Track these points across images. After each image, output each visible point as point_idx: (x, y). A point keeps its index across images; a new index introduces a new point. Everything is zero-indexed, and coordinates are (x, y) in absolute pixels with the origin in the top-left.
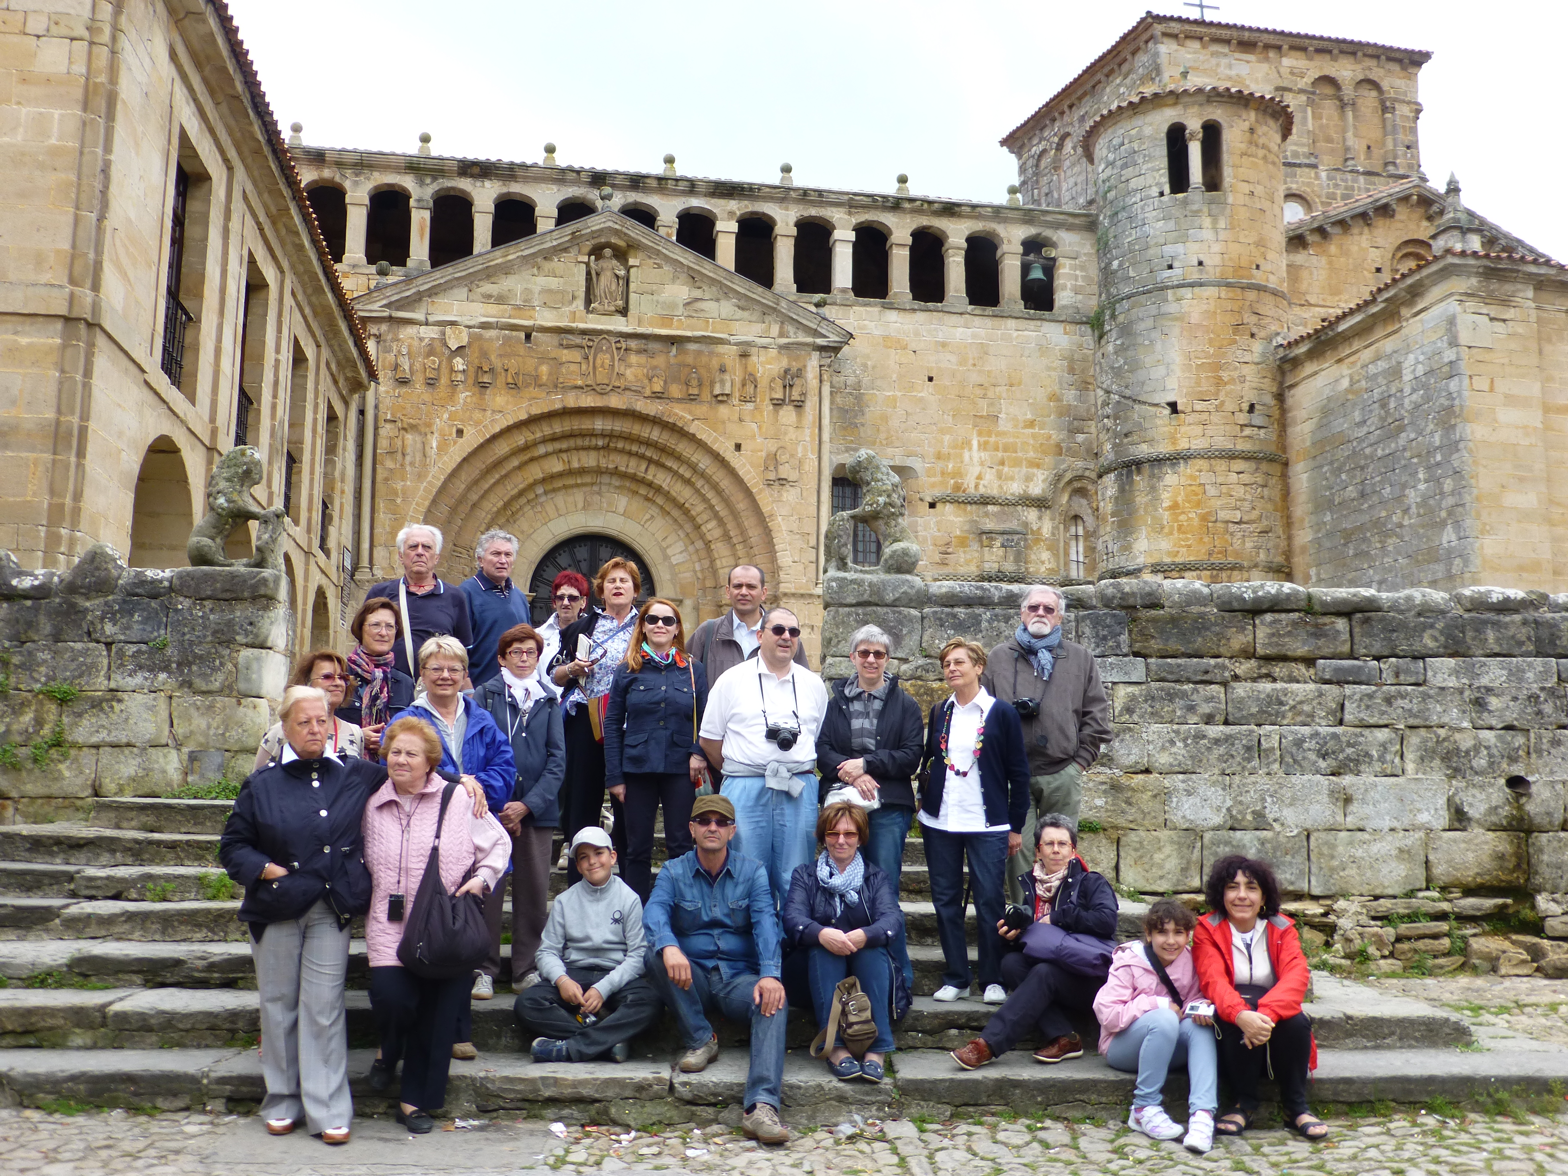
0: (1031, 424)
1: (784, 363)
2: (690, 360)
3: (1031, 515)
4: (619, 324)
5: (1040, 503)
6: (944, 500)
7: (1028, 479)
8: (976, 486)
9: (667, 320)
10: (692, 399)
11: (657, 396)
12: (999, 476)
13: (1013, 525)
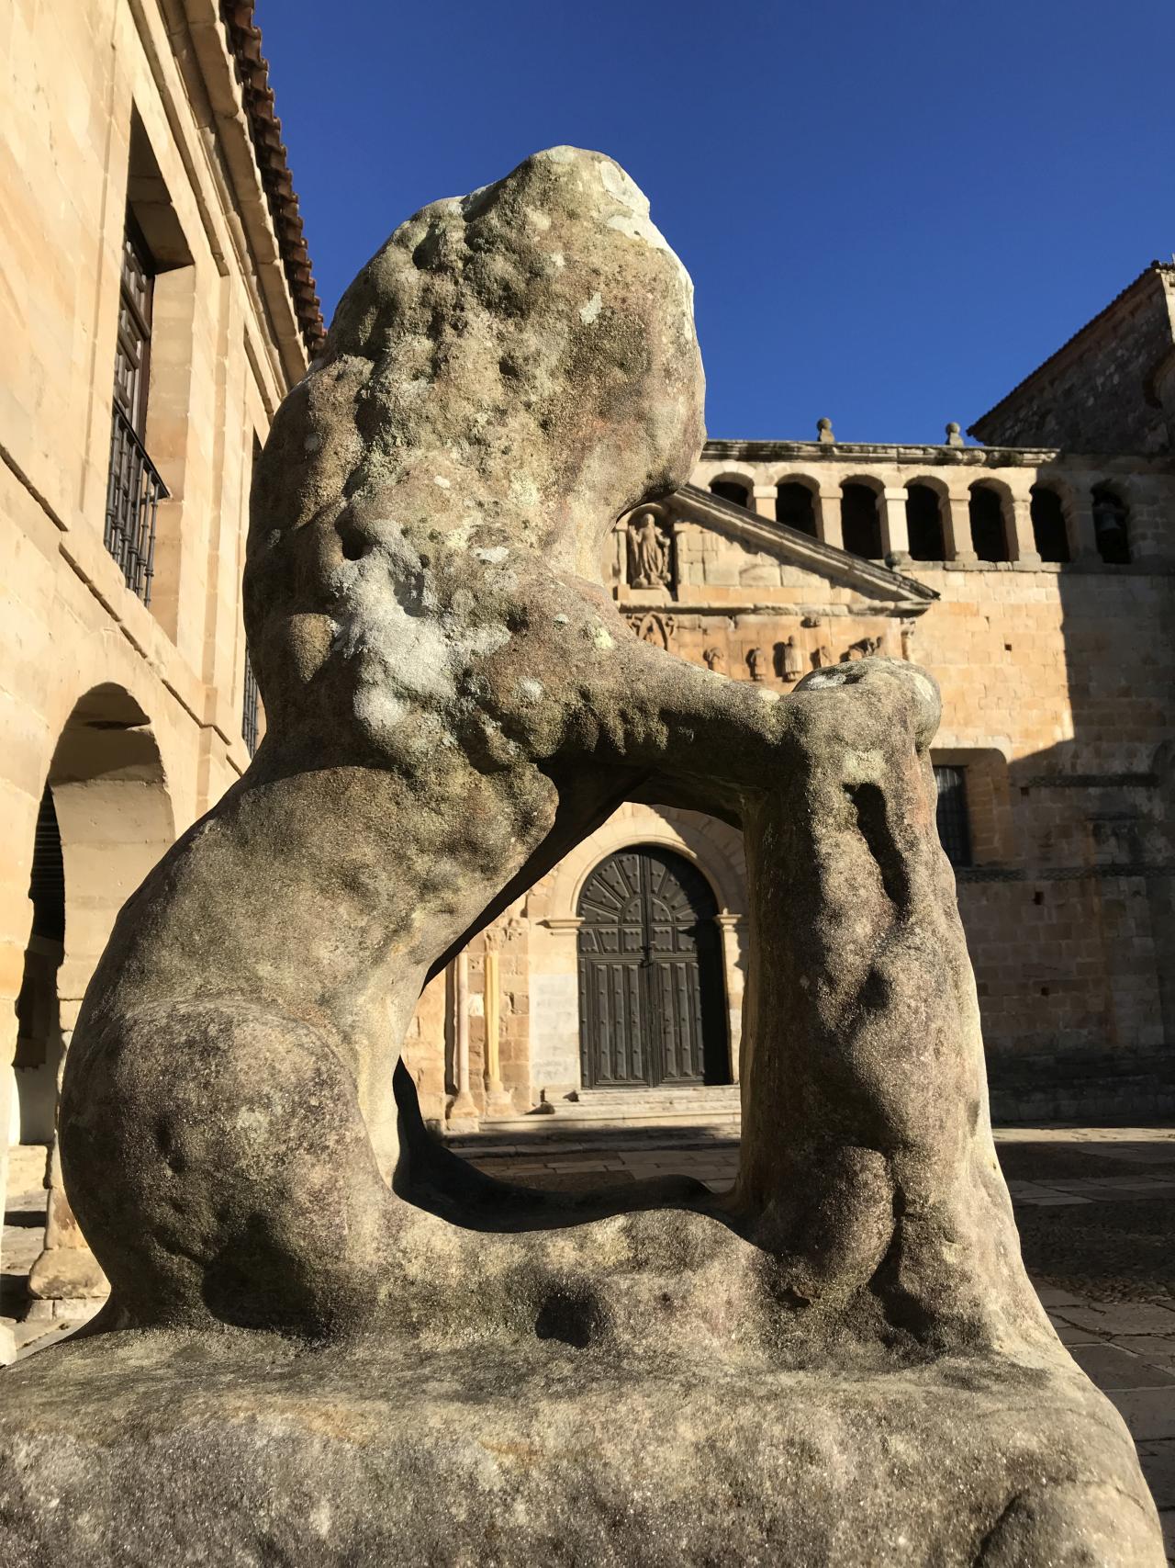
0: (1126, 693)
1: (860, 631)
2: (751, 634)
3: (1139, 797)
4: (668, 599)
6: (1038, 784)
7: (1131, 754)
8: (1073, 766)
9: (723, 590)
12: (1098, 753)
13: (1121, 808)
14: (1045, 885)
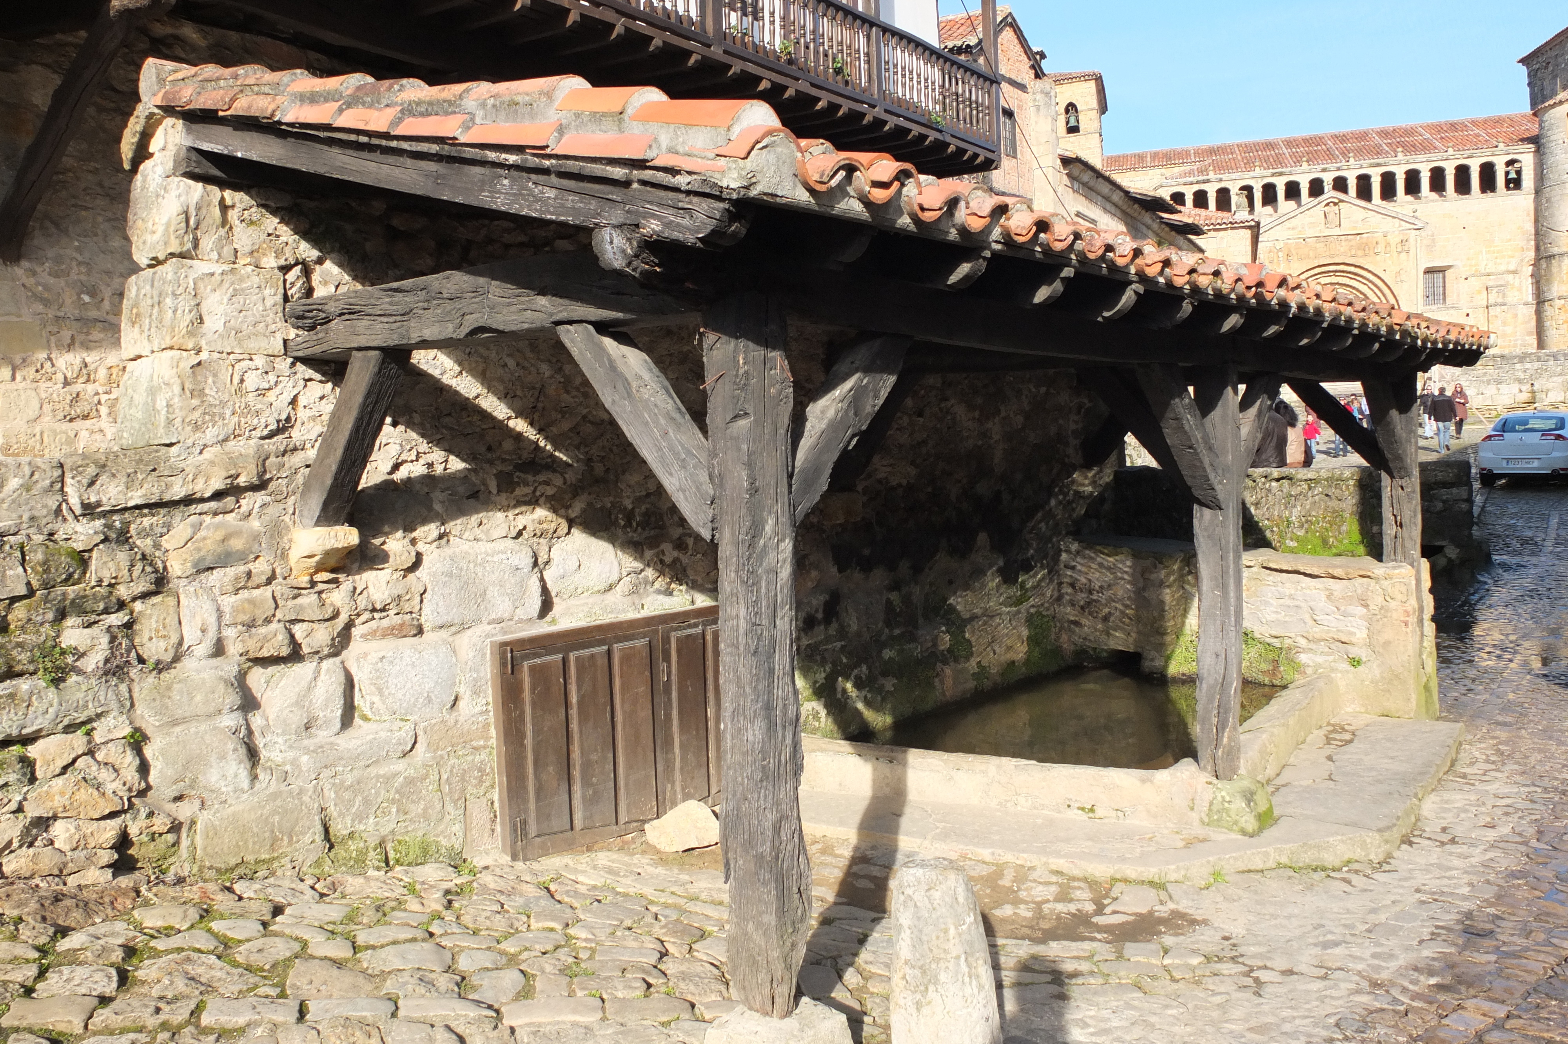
0: (1510, 240)
1: (1401, 238)
2: (1364, 241)
3: (1511, 276)
4: (1337, 231)
5: (1514, 272)
6: (1472, 276)
7: (1508, 263)
8: (1485, 269)
9: (1355, 228)
10: (1366, 255)
11: (1353, 256)
12: (1495, 263)
13: (1502, 282)
14: (1469, 311)
